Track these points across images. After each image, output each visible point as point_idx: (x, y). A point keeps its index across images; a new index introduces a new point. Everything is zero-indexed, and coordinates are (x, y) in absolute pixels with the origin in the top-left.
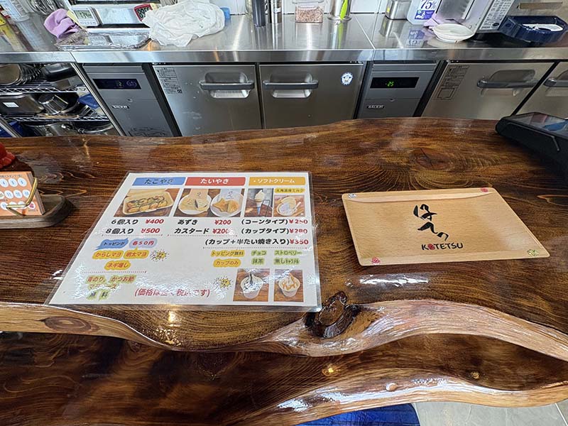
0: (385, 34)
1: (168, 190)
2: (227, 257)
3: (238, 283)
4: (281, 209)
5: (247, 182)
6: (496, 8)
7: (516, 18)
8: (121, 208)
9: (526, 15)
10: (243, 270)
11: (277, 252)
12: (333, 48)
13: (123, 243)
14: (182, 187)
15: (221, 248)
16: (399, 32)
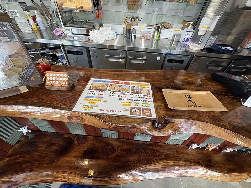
0: (172, 45)
1: (105, 84)
2: (127, 103)
3: (131, 110)
4: (142, 92)
5: (130, 84)
6: (210, 41)
7: (217, 44)
8: (90, 87)
9: (221, 44)
10: (132, 107)
11: (142, 103)
12: (153, 48)
13: (93, 97)
14: (109, 84)
15: (124, 101)
16: (177, 45)
